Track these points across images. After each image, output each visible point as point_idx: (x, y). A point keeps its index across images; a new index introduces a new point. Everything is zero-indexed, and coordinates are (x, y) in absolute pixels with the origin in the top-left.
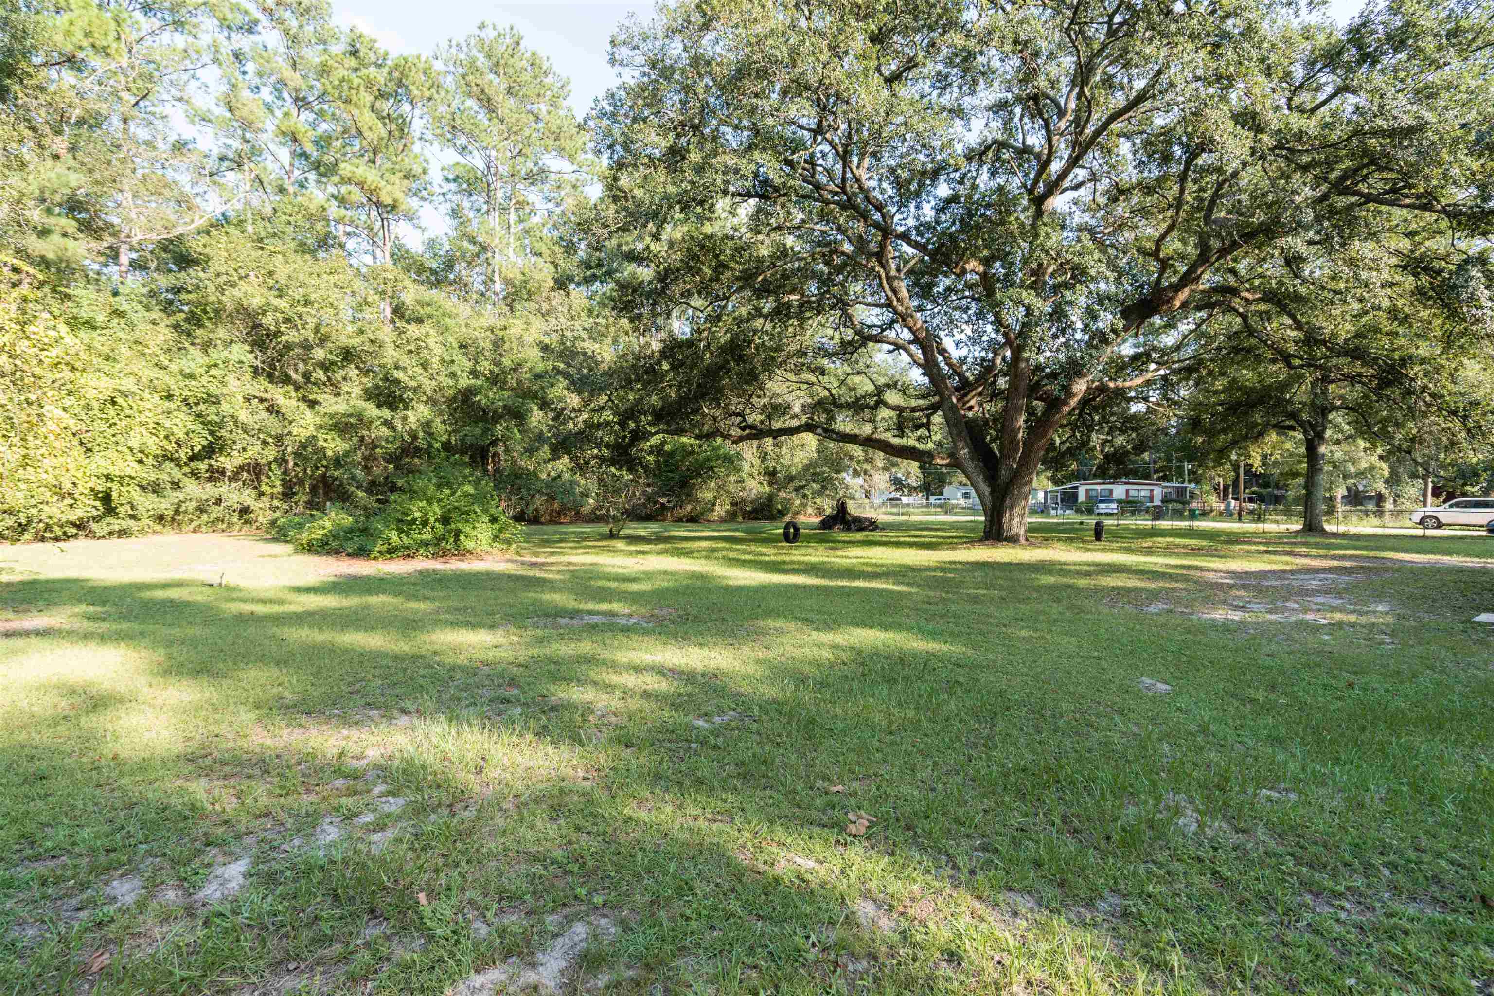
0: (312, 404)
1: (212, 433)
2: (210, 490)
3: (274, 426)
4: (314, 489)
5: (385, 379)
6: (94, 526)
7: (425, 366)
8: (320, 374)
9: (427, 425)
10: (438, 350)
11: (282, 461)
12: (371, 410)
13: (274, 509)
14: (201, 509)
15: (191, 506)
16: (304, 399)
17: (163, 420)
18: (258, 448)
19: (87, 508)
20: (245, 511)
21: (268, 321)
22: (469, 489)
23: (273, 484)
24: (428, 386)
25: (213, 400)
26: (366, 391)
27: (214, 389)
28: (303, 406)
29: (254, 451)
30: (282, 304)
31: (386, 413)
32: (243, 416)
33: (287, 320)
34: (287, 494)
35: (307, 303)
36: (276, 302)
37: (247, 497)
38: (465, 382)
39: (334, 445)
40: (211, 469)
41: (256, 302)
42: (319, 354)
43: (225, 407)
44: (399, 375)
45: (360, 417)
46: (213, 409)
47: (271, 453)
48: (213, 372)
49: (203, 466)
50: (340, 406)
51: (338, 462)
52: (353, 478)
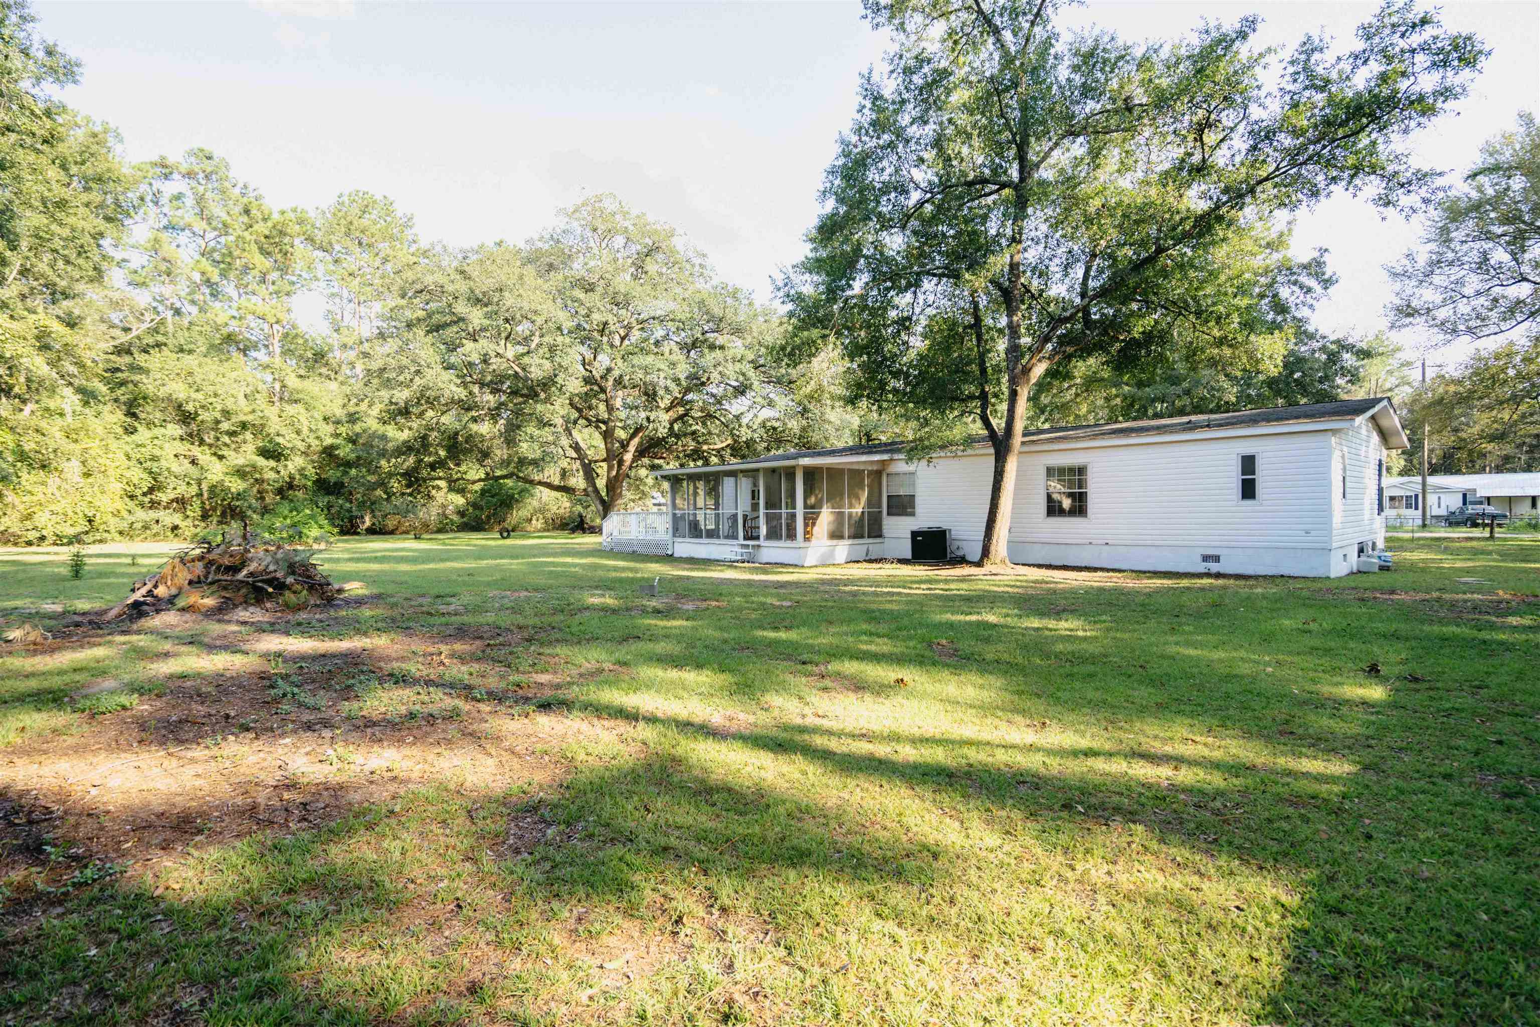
0: (221, 458)
1: (155, 479)
2: (153, 515)
3: (194, 472)
4: (223, 514)
5: (270, 442)
6: (84, 537)
7: (298, 433)
8: (226, 439)
9: (301, 471)
10: (305, 423)
11: (200, 495)
12: (261, 462)
13: (195, 526)
14: (146, 527)
15: (138, 525)
16: (215, 454)
17: (125, 473)
18: (184, 487)
19: (82, 526)
20: (175, 528)
21: (190, 407)
22: (308, 512)
23: (195, 510)
24: (301, 446)
25: (154, 459)
26: (258, 449)
27: (157, 452)
28: (214, 458)
29: (182, 489)
30: (199, 396)
31: (272, 463)
32: (175, 468)
33: (203, 407)
34: (205, 517)
35: (216, 395)
36: (194, 395)
37: (177, 519)
38: (329, 441)
39: (236, 485)
40: (152, 502)
41: (182, 396)
42: (225, 426)
43: (164, 463)
44: (280, 440)
45: (254, 467)
46: (155, 464)
47: (194, 490)
48: (156, 442)
49: (147, 499)
50: (241, 461)
51: (239, 496)
52: (250, 507)
